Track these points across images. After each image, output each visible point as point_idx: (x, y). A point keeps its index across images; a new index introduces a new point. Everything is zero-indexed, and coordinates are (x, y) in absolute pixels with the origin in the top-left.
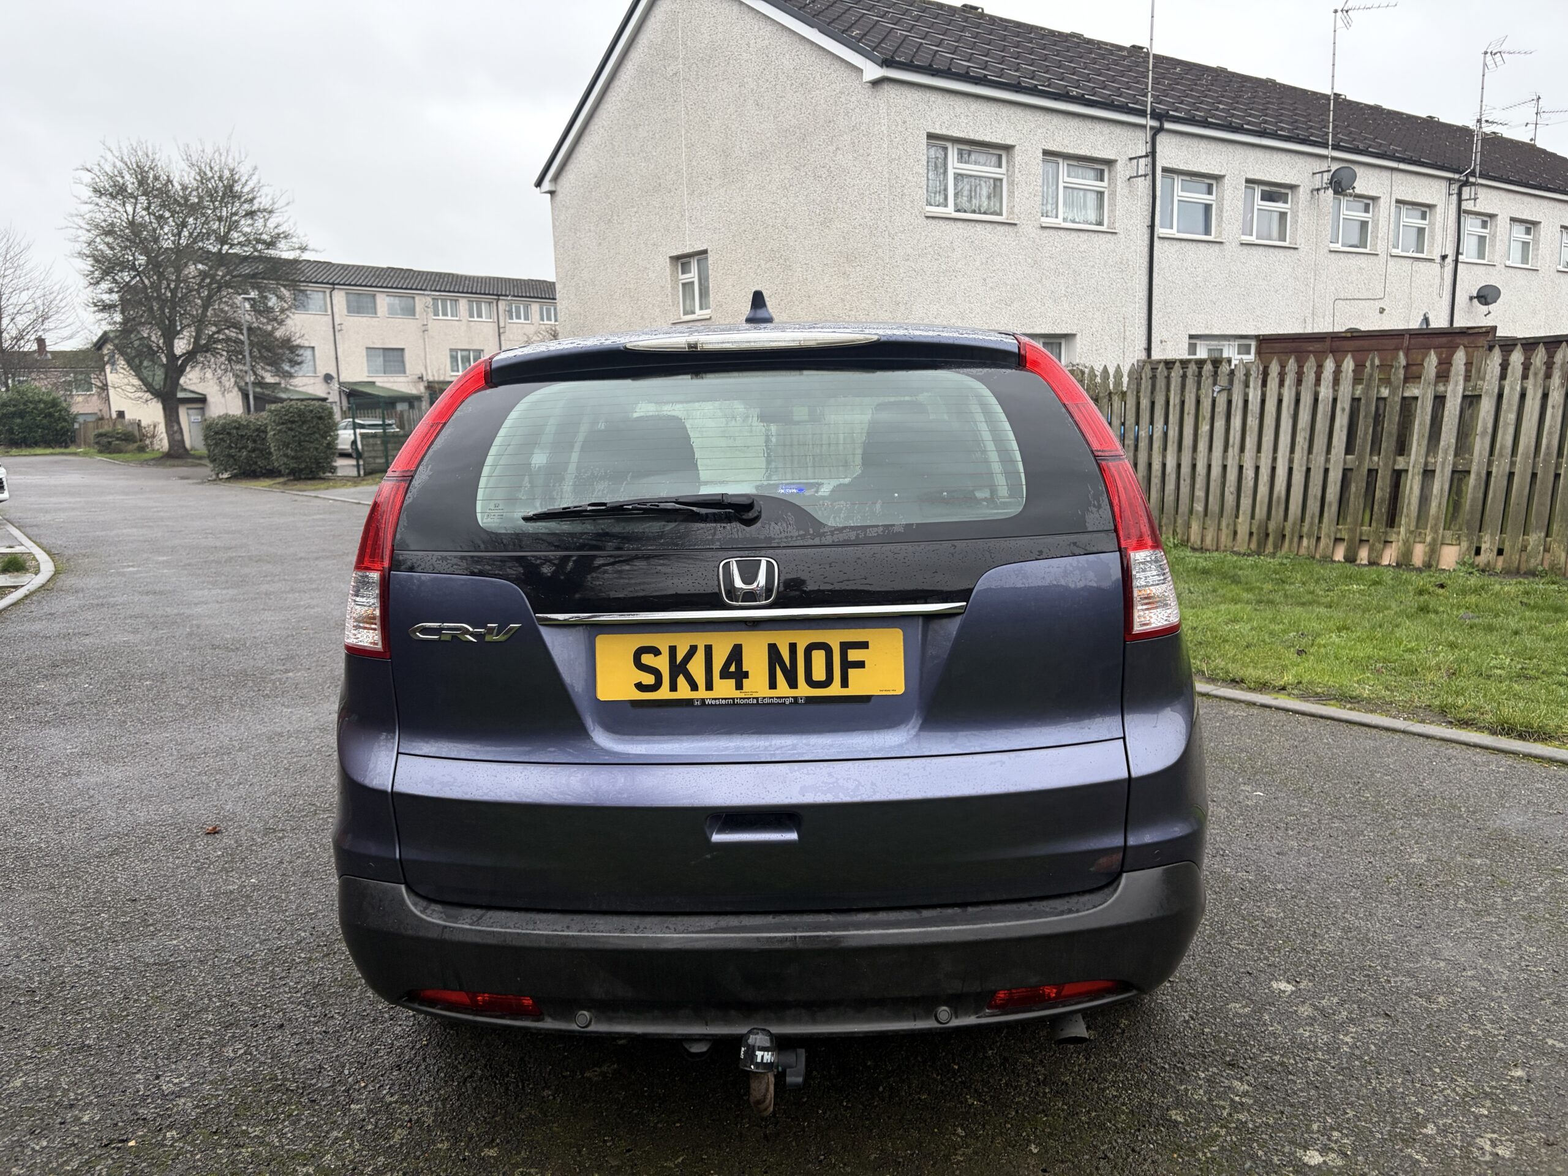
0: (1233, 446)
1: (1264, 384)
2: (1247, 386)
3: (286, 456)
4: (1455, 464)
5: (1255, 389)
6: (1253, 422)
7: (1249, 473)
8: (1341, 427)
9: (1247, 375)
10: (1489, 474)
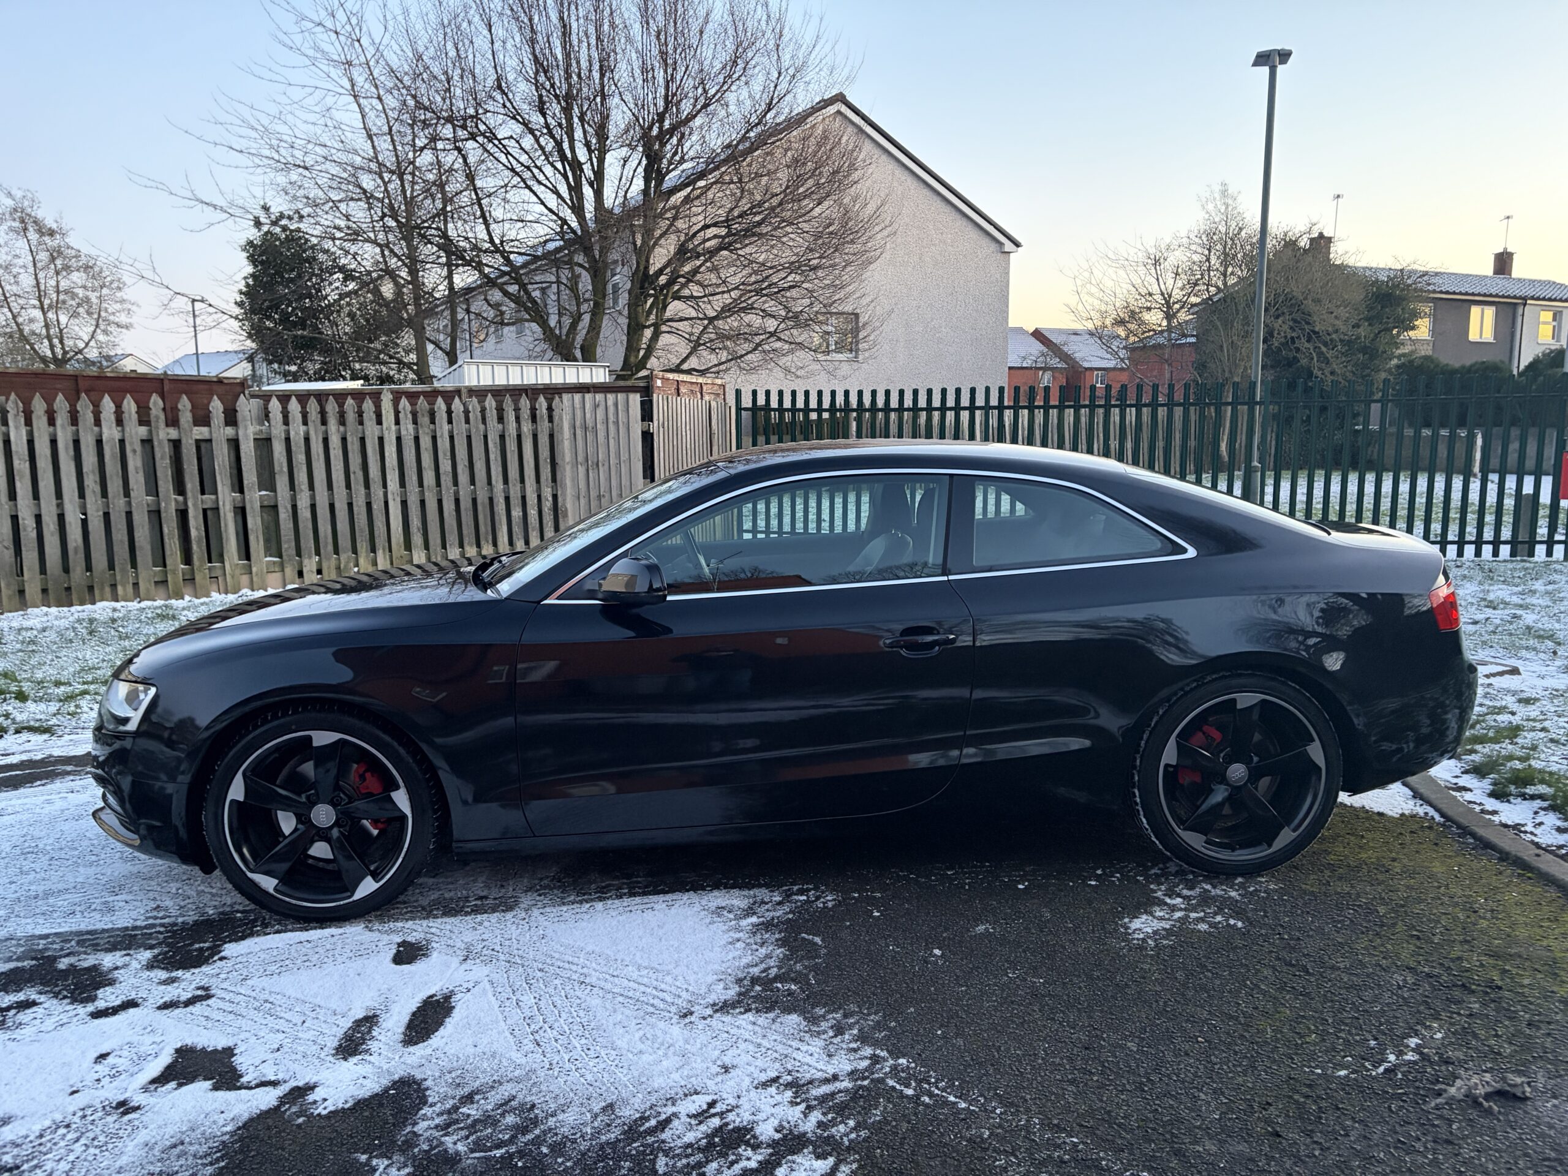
8: (136, 468)
10: (294, 507)
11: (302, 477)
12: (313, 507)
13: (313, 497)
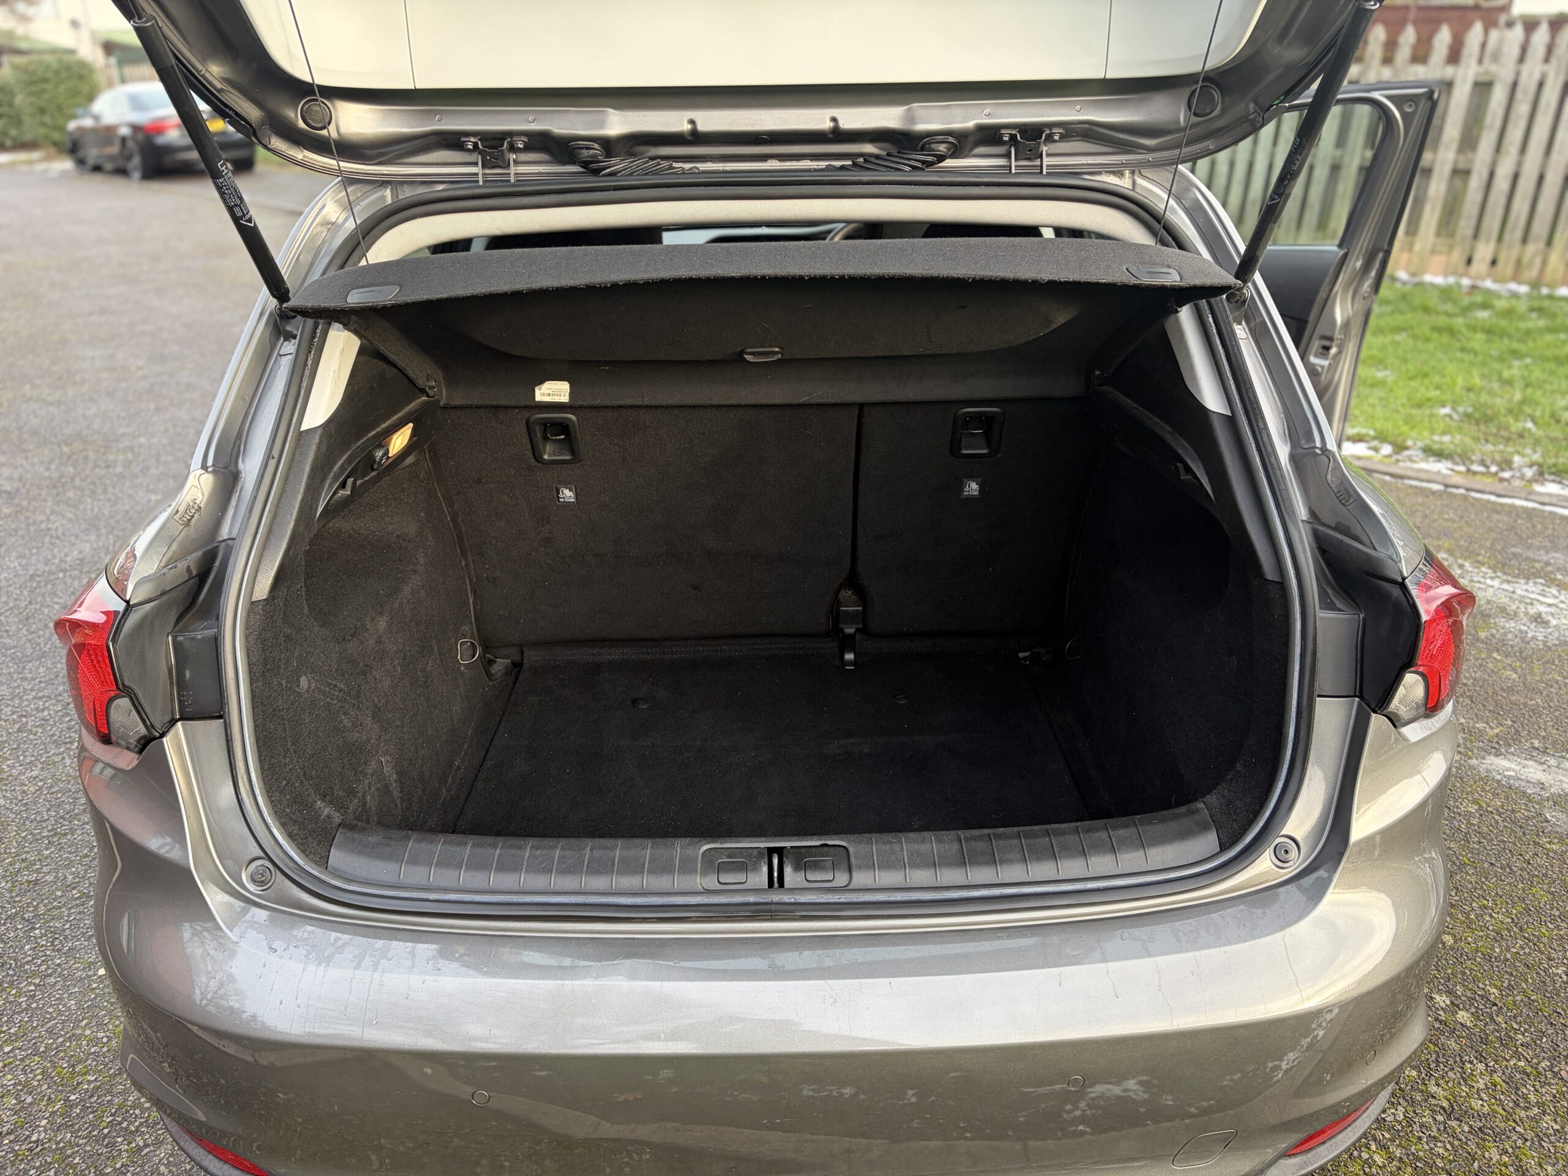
3: (43, 124)
4: (1456, 162)
10: (1492, 175)
11: (1515, 135)
12: (1516, 177)
13: (1519, 164)
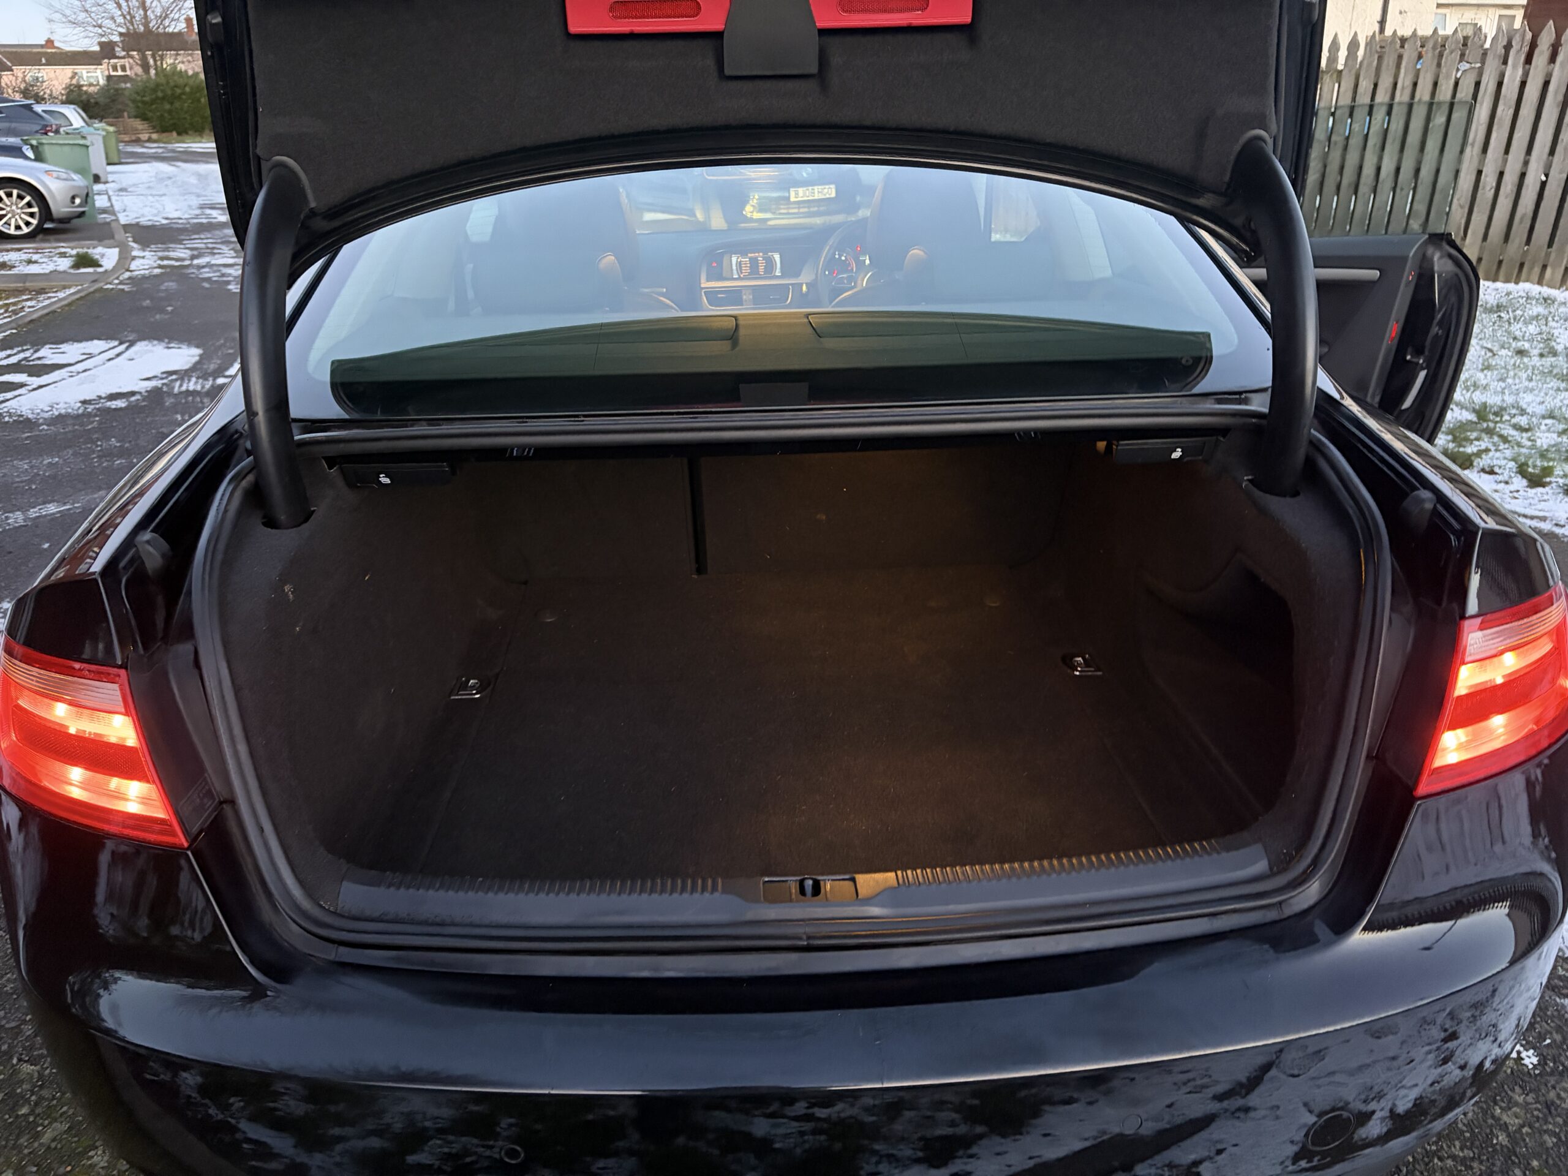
0: (1473, 145)
1: (1529, 60)
2: (1505, 62)
5: (1515, 67)
6: (1505, 112)
7: (1489, 180)
9: (1508, 47)
